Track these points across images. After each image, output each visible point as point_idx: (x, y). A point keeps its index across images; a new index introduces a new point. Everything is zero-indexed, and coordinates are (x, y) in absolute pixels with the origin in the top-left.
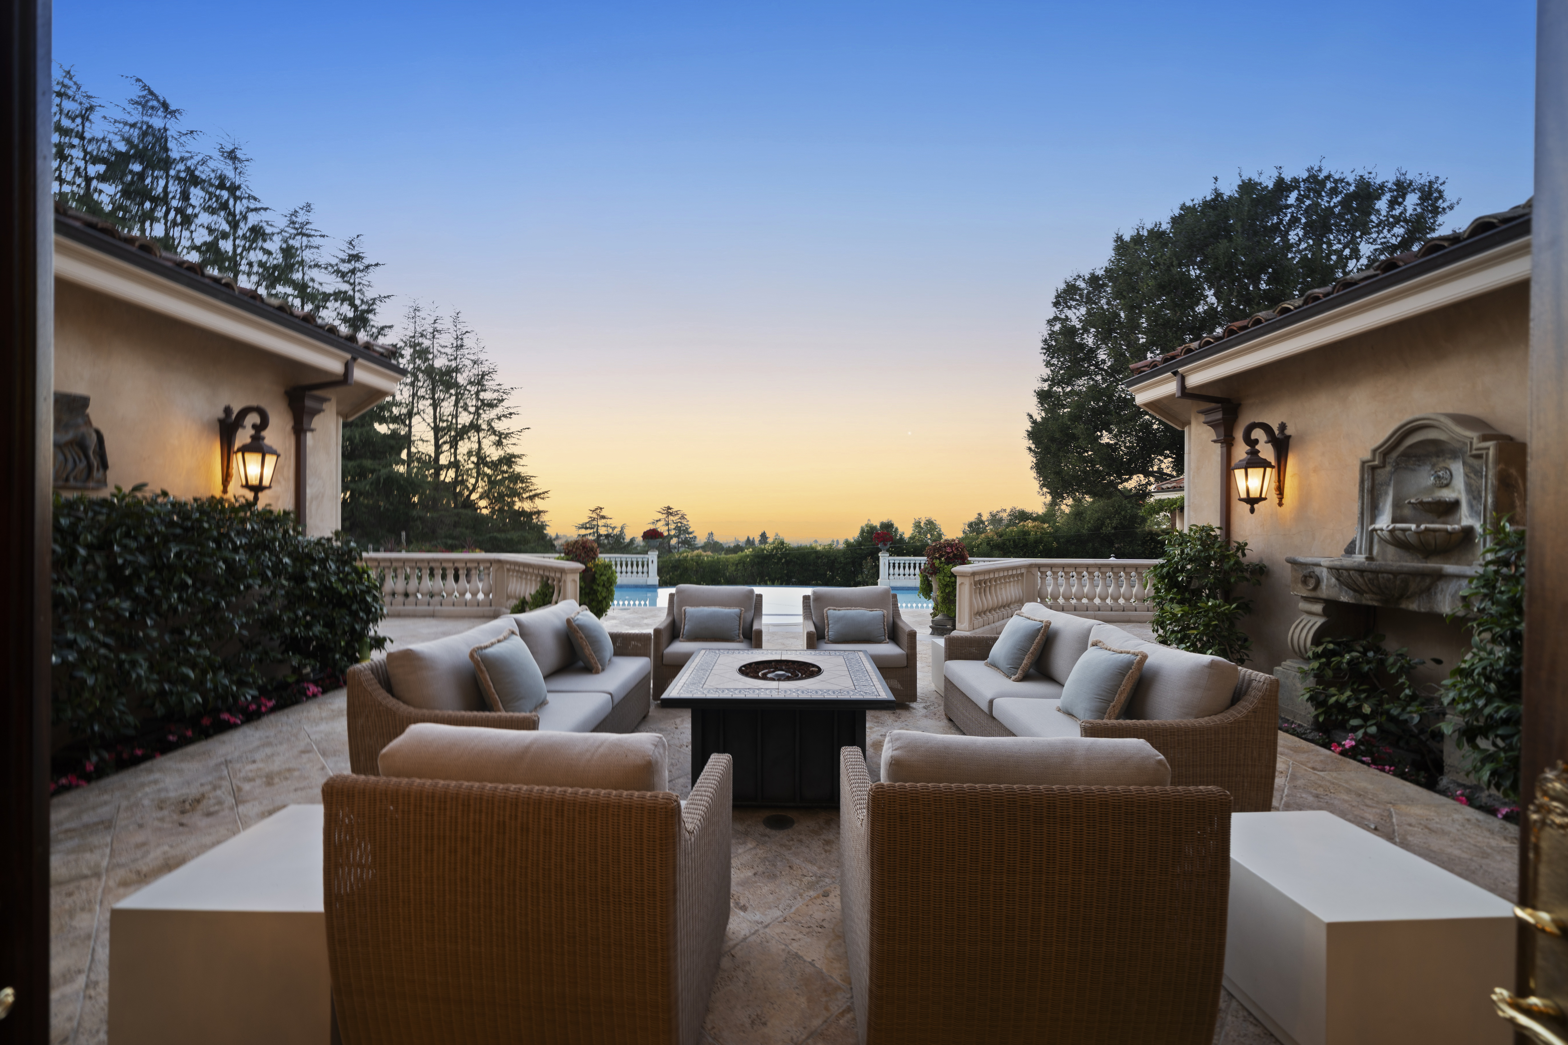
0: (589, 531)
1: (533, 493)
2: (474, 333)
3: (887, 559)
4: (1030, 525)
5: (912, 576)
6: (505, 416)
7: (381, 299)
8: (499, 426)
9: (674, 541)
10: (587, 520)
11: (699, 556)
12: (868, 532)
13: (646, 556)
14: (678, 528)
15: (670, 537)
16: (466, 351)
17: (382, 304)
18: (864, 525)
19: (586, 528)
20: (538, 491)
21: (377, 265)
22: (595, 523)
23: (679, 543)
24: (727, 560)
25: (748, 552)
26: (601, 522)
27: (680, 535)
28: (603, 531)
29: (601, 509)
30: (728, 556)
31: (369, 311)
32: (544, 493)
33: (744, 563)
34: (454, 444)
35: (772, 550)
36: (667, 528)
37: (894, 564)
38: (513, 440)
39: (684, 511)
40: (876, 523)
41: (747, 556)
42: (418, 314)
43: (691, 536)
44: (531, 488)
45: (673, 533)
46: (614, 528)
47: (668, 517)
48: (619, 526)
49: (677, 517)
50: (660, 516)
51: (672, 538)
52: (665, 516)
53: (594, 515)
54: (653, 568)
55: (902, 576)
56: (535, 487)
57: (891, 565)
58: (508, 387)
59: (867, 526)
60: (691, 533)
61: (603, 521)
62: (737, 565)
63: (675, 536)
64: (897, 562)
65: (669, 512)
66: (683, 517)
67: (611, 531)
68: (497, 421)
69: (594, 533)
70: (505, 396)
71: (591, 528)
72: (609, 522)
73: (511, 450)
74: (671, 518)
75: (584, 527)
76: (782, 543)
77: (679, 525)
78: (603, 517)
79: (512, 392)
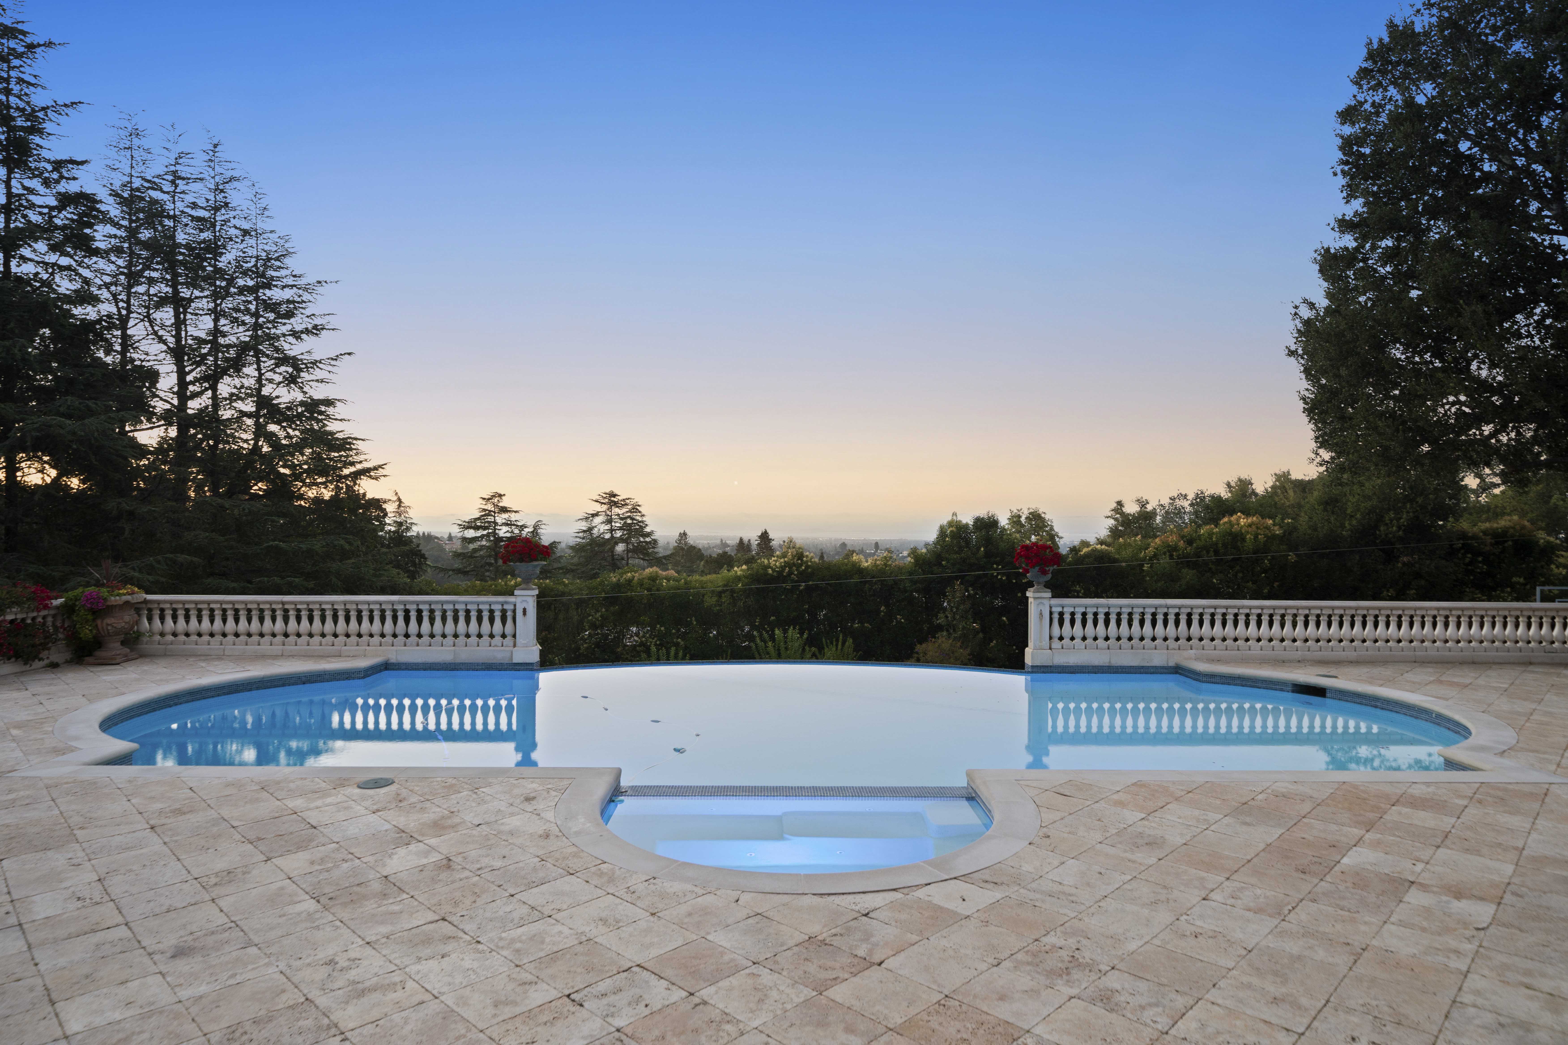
0: (479, 533)
1: (359, 467)
2: (247, 183)
3: (1047, 603)
4: (1242, 522)
5: (1101, 642)
6: (307, 331)
7: (57, 108)
8: (293, 348)
9: (620, 548)
10: (477, 515)
11: (653, 578)
12: (953, 535)
13: (511, 599)
14: (625, 527)
15: (614, 541)
16: (232, 214)
17: (62, 119)
18: (945, 522)
19: (477, 528)
20: (366, 465)
21: (49, 44)
22: (490, 519)
23: (628, 551)
24: (703, 585)
25: (739, 570)
26: (500, 518)
27: (629, 538)
28: (503, 532)
29: (500, 496)
30: (704, 578)
31: (36, 130)
32: (375, 468)
33: (733, 591)
34: (212, 380)
35: (783, 568)
36: (608, 527)
37: (1061, 614)
38: (318, 374)
39: (638, 499)
40: (967, 519)
41: (738, 579)
42: (136, 142)
43: (648, 539)
44: (357, 458)
45: (618, 534)
46: (523, 527)
47: (610, 509)
48: (531, 523)
49: (624, 510)
50: (598, 508)
51: (616, 543)
52: (605, 507)
53: (490, 507)
54: (527, 626)
55: (1078, 641)
56: (362, 458)
57: (1056, 617)
58: (313, 280)
59: (950, 524)
60: (649, 534)
61: (505, 516)
62: (720, 594)
63: (621, 540)
64: (1068, 611)
65: (611, 499)
66: (635, 509)
67: (517, 531)
68: (291, 339)
69: (488, 535)
70: (306, 296)
71: (485, 528)
72: (513, 517)
73: (318, 392)
74: (616, 510)
75: (471, 525)
76: (800, 555)
77: (629, 521)
78: (504, 510)
79: (319, 289)
